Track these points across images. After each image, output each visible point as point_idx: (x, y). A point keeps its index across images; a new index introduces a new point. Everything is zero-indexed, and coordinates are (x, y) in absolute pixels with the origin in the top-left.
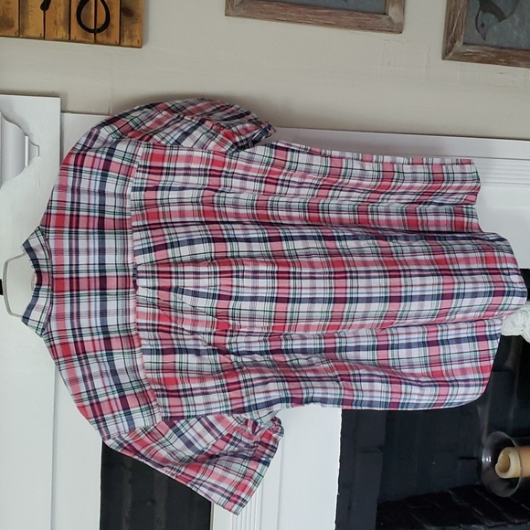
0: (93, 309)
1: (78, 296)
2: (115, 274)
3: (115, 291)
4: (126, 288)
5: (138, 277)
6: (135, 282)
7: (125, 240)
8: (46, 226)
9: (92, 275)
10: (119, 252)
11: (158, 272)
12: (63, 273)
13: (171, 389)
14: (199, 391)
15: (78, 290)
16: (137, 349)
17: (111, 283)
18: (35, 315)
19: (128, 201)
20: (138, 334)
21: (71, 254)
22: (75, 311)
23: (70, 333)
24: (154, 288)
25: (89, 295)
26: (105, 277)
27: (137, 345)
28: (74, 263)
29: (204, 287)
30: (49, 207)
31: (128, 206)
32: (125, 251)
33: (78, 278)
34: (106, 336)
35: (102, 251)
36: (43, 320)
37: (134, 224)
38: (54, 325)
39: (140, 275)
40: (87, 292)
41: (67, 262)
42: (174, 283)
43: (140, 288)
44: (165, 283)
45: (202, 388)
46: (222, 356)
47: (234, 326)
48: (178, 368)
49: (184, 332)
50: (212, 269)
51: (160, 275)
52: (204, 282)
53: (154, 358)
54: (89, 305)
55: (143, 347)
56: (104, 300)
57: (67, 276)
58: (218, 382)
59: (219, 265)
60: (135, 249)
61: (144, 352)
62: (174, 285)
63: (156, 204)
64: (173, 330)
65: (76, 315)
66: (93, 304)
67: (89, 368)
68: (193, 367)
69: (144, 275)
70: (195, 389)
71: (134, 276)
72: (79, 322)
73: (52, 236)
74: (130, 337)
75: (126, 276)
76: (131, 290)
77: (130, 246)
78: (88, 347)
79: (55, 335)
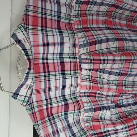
0: (58, 85)
1: (49, 76)
2: (69, 60)
3: (69, 72)
4: (76, 70)
5: (82, 63)
6: (80, 66)
7: (74, 37)
8: (26, 24)
9: (55, 61)
10: (71, 46)
11: (94, 60)
12: (38, 59)
13: (98, 132)
14: (113, 132)
15: (49, 72)
16: (82, 110)
17: (67, 67)
18: (23, 92)
19: (73, 10)
20: (81, 100)
21: (44, 46)
22: (47, 86)
23: (44, 103)
24: (90, 70)
25: (55, 75)
26: (64, 62)
27: (82, 107)
28: (46, 53)
29: (115, 69)
30: (27, 10)
31: (72, 14)
32: (74, 45)
33: (47, 63)
34: (66, 102)
35: (62, 45)
36: (28, 95)
37: (76, 27)
38: (34, 98)
39: (83, 61)
40: (54, 73)
41: (41, 52)
42: (101, 66)
43: (83, 70)
44: (96, 66)
45: (114, 130)
46: (119, 109)
47: (125, 91)
48: (99, 118)
49: (103, 96)
50: (122, 58)
51: (95, 62)
52: (116, 66)
53: (90, 114)
54: (56, 82)
55: (85, 108)
56: (64, 79)
57: (41, 62)
58: (124, 126)
59: (126, 56)
60: (80, 44)
61: (85, 111)
62: (101, 67)
63: (86, 14)
64: (97, 95)
65: (48, 90)
66: (58, 81)
67: (56, 126)
68: (107, 117)
69: (86, 61)
70: (111, 131)
71: (80, 62)
72: (49, 94)
73: (31, 32)
74: (78, 102)
75: (75, 62)
76: (79, 71)
77: (77, 42)
78: (54, 111)
79: (35, 105)
